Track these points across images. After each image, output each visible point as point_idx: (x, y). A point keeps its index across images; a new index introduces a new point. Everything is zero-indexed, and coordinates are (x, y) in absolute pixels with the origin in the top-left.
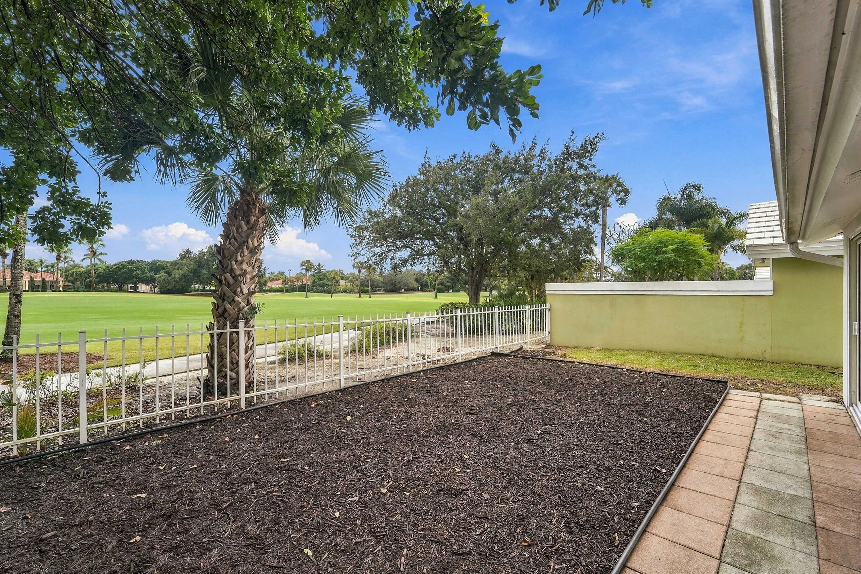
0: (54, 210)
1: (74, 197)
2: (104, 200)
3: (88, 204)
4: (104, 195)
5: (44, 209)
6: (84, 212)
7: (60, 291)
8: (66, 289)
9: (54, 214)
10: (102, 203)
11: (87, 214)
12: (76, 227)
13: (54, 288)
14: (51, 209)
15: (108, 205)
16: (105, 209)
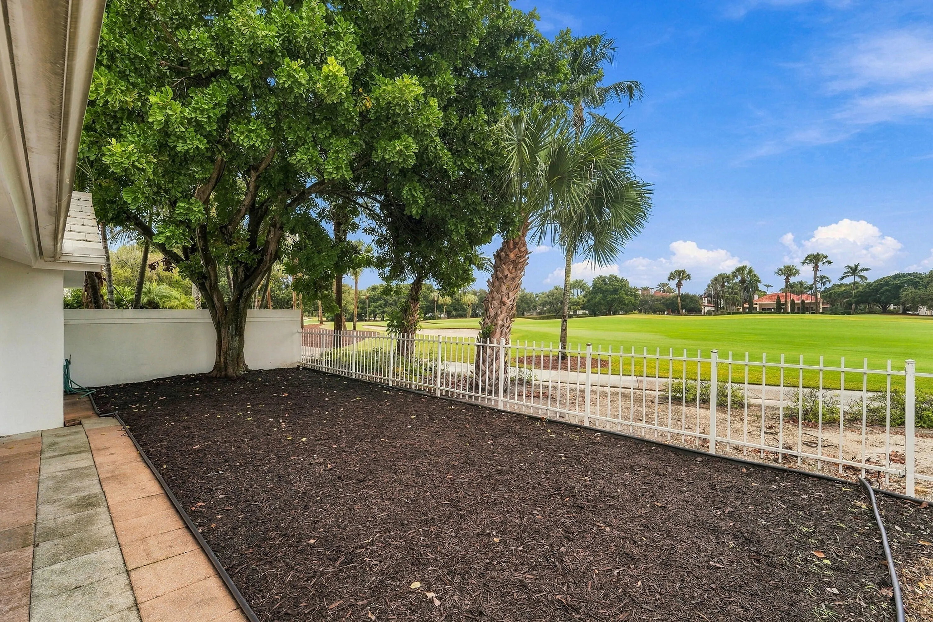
13: (814, 310)
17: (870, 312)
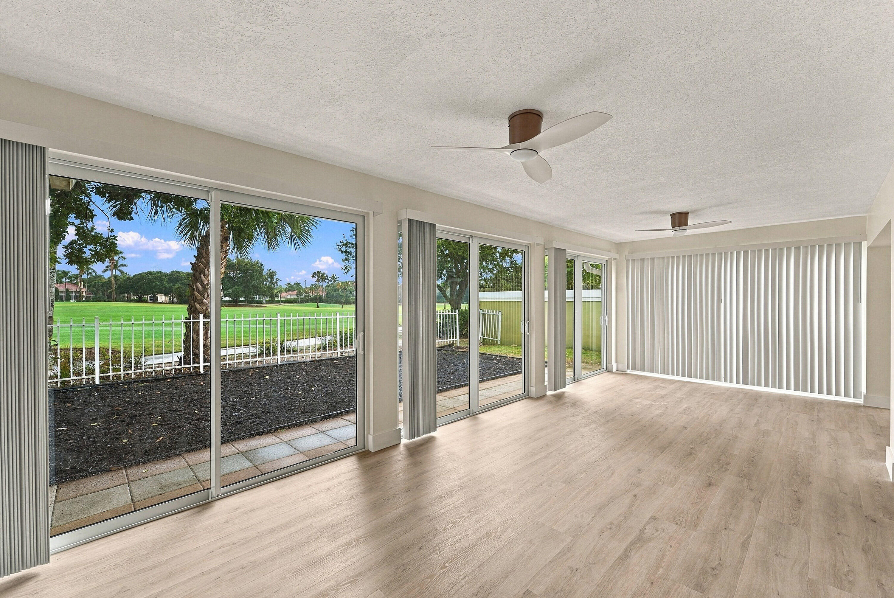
0: (79, 242)
1: (92, 233)
2: (111, 234)
3: (101, 237)
4: (112, 231)
5: (73, 242)
6: (99, 243)
7: (84, 301)
8: (88, 300)
9: (79, 245)
10: (111, 236)
11: (101, 245)
12: (93, 253)
13: (78, 298)
14: (77, 242)
15: (115, 238)
16: (113, 241)
17: (129, 301)
